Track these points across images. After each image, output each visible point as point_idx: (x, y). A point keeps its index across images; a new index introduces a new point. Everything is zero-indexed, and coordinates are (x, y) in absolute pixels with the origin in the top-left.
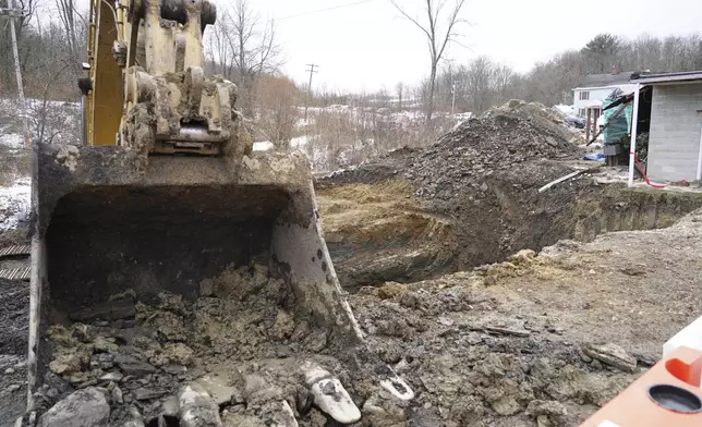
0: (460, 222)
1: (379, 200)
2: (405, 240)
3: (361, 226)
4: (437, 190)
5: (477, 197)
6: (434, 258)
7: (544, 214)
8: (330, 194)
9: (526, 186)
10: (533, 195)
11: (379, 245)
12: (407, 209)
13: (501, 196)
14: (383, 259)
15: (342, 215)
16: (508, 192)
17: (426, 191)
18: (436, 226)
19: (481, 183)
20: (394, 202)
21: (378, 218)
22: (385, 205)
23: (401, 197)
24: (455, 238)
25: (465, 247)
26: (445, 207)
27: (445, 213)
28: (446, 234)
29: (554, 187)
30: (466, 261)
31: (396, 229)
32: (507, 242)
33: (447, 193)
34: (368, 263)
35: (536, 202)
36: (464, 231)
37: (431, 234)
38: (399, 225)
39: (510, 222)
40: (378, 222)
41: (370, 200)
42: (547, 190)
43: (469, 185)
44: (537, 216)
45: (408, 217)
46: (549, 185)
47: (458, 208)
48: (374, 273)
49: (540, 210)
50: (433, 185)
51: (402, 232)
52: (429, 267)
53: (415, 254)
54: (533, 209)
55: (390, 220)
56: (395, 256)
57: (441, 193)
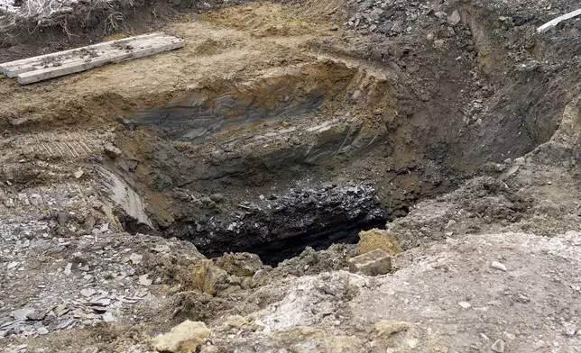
0: (406, 75)
1: (286, 33)
2: (313, 103)
3: (239, 80)
4: (382, 19)
5: (439, 35)
6: (356, 134)
7: (537, 70)
8: (212, 19)
9: (519, 21)
10: (527, 36)
11: (268, 111)
12: (325, 51)
13: (479, 34)
14: (270, 134)
15: (217, 58)
16: (490, 27)
17: (363, 20)
18: (365, 82)
19: (449, 11)
20: (308, 38)
21: (271, 65)
22: (292, 42)
23: (324, 28)
24: (393, 102)
25: (409, 116)
26: (384, 51)
27: (382, 60)
28: (379, 96)
29: (561, 25)
30: (409, 138)
31: (299, 85)
32: (478, 112)
33: (396, 26)
34: (244, 141)
35: (531, 49)
36: (412, 92)
37: (356, 94)
38: (303, 78)
39: (487, 77)
40: (269, 73)
41: (273, 32)
42: (549, 31)
43: (431, 13)
44: (527, 73)
45: (321, 66)
46: (554, 22)
47: (406, 52)
48: (250, 159)
49: (533, 63)
50: (376, 10)
51: (308, 90)
52: (345, 149)
53: (324, 127)
54: (523, 61)
55: (289, 70)
56: (292, 129)
57: (386, 26)
